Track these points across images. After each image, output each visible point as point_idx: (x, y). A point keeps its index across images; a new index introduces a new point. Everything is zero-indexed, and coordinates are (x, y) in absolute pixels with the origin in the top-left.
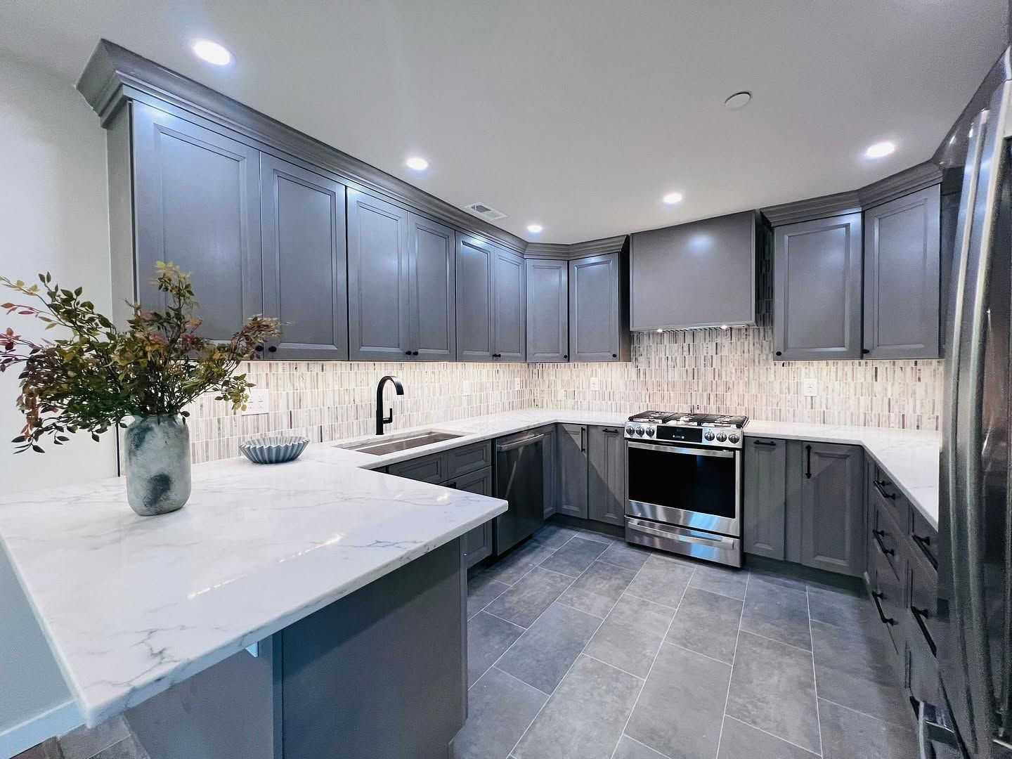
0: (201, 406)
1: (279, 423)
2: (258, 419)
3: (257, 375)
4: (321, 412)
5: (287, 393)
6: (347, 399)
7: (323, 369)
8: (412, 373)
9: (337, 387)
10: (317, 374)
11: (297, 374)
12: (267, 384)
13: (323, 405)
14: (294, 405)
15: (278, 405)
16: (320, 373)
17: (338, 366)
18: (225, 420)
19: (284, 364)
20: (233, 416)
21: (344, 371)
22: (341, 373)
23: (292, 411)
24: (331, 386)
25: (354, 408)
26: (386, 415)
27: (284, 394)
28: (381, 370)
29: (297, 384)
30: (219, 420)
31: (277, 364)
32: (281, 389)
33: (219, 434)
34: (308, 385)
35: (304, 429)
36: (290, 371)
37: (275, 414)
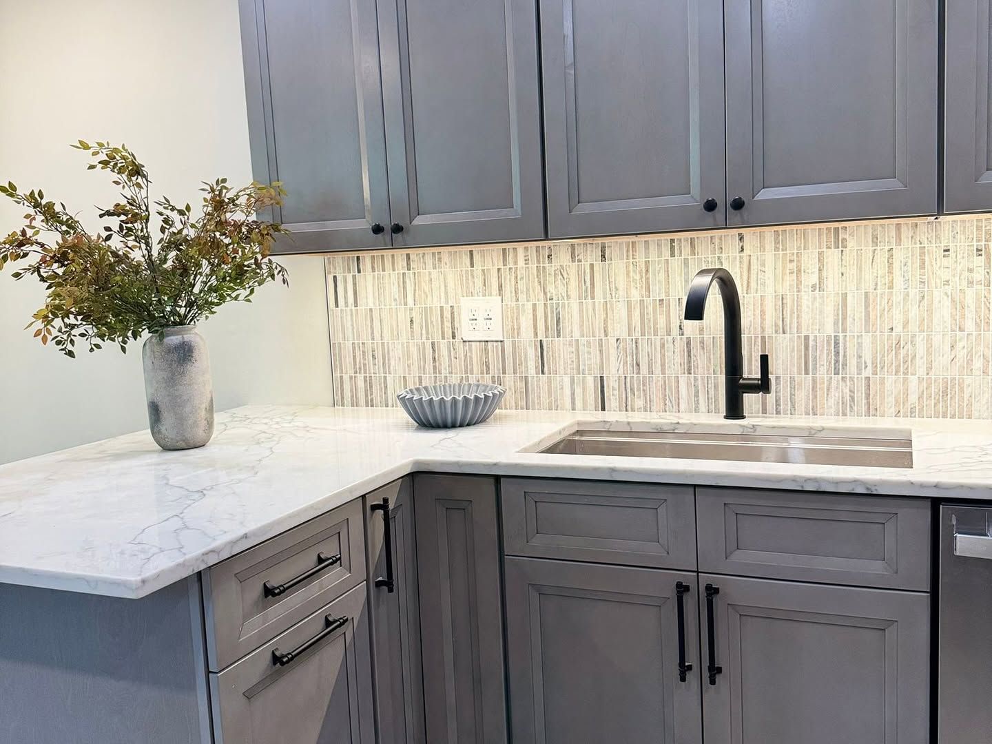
0: (412, 321)
1: (520, 360)
2: (486, 350)
3: (483, 270)
4: (600, 345)
5: (534, 305)
6: (662, 321)
7: (603, 256)
8: (882, 257)
9: (636, 295)
10: (592, 266)
11: (552, 268)
12: (500, 287)
13: (606, 335)
14: (547, 328)
15: (519, 329)
16: (598, 265)
17: (640, 248)
18: (442, 346)
19: (526, 249)
20: (451, 340)
21: (653, 256)
22: (647, 263)
23: (544, 340)
24: (622, 292)
25: (680, 344)
26: (751, 371)
27: (529, 306)
28: (762, 248)
29: (551, 289)
30: (433, 344)
31: (515, 249)
32: (522, 297)
33: (435, 367)
34: (574, 293)
35: (567, 380)
36: (538, 261)
37: (514, 343)
